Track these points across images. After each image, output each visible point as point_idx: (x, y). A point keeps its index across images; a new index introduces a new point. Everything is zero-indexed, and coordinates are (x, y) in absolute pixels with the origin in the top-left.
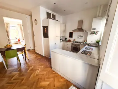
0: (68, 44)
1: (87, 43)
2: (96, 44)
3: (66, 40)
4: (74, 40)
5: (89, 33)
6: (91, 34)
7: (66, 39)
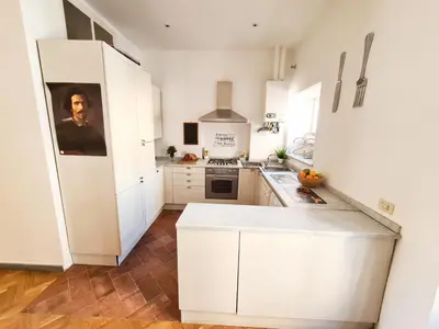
0: (188, 171)
1: (250, 160)
2: (277, 161)
3: (172, 155)
4: (205, 153)
5: (256, 126)
6: (260, 130)
7: (172, 150)
